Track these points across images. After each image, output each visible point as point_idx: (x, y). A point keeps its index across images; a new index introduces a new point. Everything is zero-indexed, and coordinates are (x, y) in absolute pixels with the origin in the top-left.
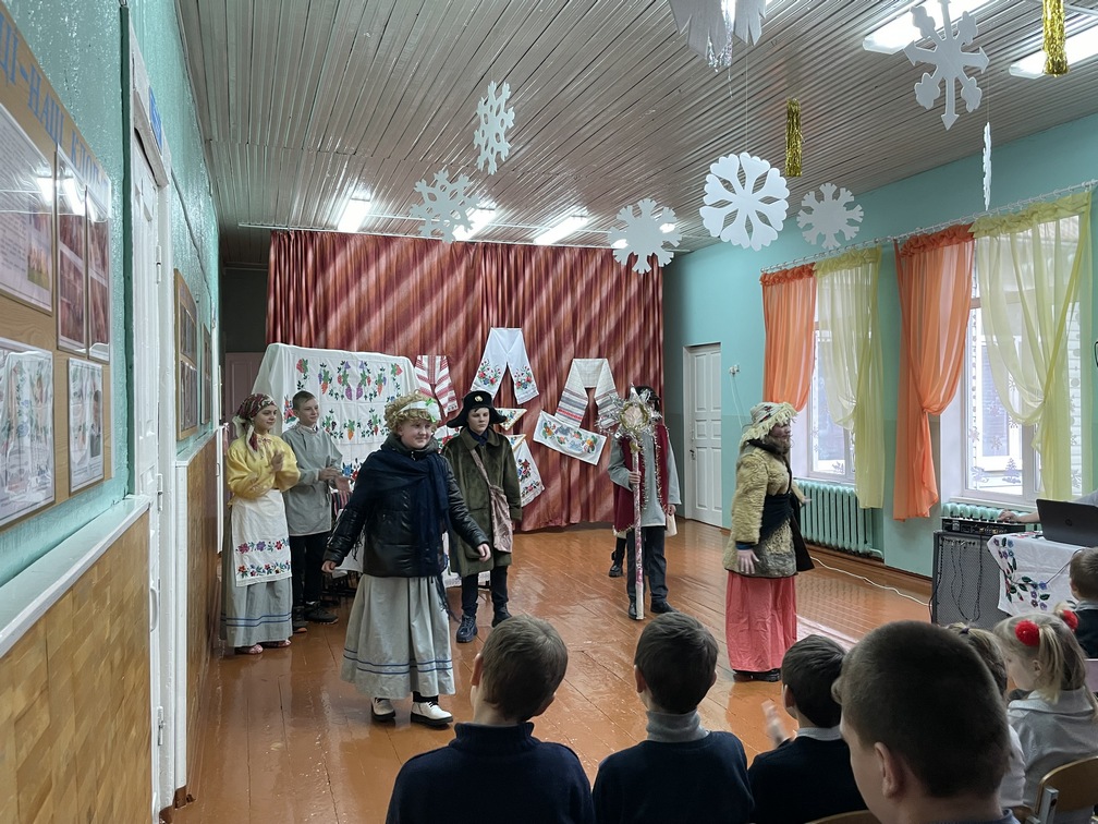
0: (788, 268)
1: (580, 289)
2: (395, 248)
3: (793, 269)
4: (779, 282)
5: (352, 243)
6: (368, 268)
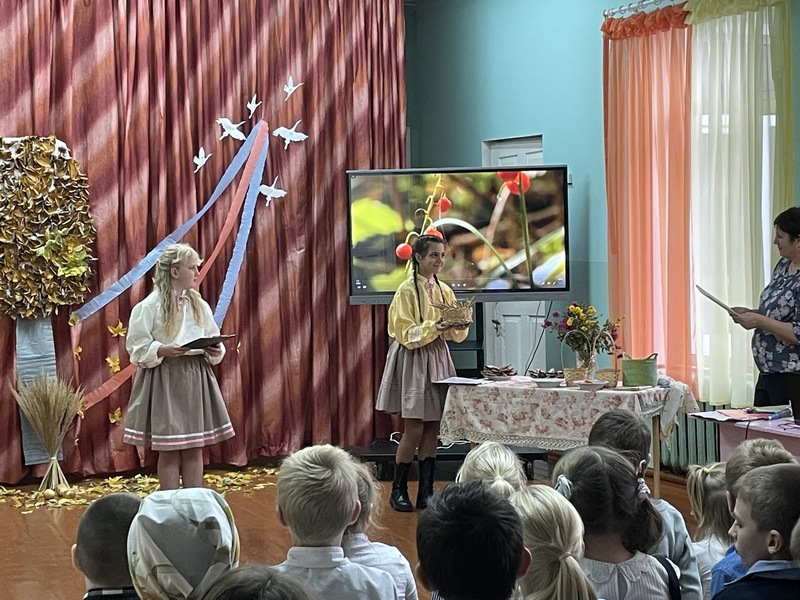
0: (647, 11)
1: (317, 43)
3: (655, 12)
4: (633, 34)
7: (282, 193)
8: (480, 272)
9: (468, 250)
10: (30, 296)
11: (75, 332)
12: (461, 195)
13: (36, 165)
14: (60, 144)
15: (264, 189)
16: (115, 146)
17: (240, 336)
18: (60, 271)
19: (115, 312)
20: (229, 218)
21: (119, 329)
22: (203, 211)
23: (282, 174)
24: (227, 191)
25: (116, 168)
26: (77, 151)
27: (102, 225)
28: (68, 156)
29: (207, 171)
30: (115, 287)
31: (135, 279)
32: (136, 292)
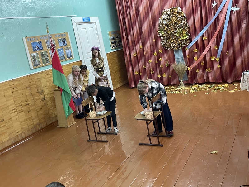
7: (238, 9)
10: (176, 45)
11: (187, 52)
13: (174, 14)
14: (179, 8)
15: (233, 9)
16: (191, 6)
17: (228, 49)
18: (182, 38)
19: (195, 46)
20: (222, 19)
21: (196, 50)
22: (214, 18)
23: (238, 3)
24: (221, 11)
25: (192, 11)
26: (184, 9)
27: (190, 26)
28: (181, 11)
29: (217, 7)
30: (194, 41)
31: (198, 38)
32: (199, 41)
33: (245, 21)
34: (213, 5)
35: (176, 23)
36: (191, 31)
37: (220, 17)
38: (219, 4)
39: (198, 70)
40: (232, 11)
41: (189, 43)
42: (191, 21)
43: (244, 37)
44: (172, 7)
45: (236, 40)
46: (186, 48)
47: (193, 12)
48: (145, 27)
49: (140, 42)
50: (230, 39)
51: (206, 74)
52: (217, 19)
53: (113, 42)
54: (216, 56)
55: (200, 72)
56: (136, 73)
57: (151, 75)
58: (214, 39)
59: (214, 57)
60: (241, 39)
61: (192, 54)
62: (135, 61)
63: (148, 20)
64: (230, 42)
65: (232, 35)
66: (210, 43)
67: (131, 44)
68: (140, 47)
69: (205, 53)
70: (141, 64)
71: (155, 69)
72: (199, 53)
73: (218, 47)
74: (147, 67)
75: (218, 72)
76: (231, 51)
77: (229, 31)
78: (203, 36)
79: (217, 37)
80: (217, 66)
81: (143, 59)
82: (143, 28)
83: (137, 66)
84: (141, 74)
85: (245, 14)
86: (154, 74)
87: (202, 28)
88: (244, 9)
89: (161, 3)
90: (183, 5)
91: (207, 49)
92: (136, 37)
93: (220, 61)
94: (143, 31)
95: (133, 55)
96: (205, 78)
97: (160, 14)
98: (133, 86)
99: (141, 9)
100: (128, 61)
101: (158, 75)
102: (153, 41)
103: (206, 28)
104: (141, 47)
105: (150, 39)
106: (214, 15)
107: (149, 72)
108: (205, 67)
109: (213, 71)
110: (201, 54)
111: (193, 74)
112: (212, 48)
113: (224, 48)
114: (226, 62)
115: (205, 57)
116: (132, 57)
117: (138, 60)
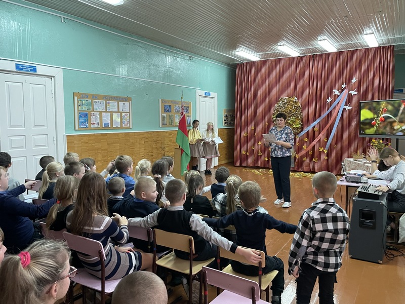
2: (282, 62)
5: (268, 63)
6: (272, 72)
7: (350, 108)
8: (394, 130)
9: (392, 123)
11: (297, 140)
12: (390, 107)
13: (290, 103)
14: (296, 98)
15: (345, 107)
16: (307, 98)
17: (336, 143)
18: (294, 126)
19: (306, 136)
20: (334, 114)
21: (306, 139)
22: (327, 112)
23: (351, 103)
24: (335, 108)
25: (307, 103)
26: (300, 100)
27: (304, 116)
28: (297, 101)
29: (331, 103)
30: (306, 130)
31: (310, 128)
32: (310, 131)
33: (355, 119)
34: (328, 100)
35: (291, 111)
36: (304, 121)
37: (333, 113)
38: (333, 101)
39: (305, 158)
40: (344, 109)
41: (301, 132)
42: (305, 112)
43: (353, 134)
44: (290, 96)
45: (346, 135)
46: (297, 136)
47: (309, 104)
48: (260, 110)
49: (253, 123)
50: (340, 133)
51: (312, 164)
52: (330, 114)
53: (225, 119)
54: (324, 148)
55: (307, 160)
56: (243, 153)
57: (258, 156)
58: (324, 132)
59: (323, 149)
60: (349, 135)
61: (302, 142)
62: (244, 140)
63: (264, 104)
64: (339, 138)
65: (342, 130)
66: (321, 134)
67: (243, 124)
68: (251, 128)
69: (314, 143)
70: (250, 144)
71: (263, 151)
72: (308, 143)
73: (328, 139)
74: (256, 148)
75: (325, 163)
76: (339, 146)
77: (340, 126)
78: (314, 127)
79: (328, 130)
80: (324, 157)
81: (253, 140)
82: (258, 111)
83: (246, 146)
84: (248, 154)
85: (356, 113)
86: (261, 156)
87: (314, 120)
88: (356, 109)
89: (279, 91)
90: (300, 96)
91: (317, 140)
92: (249, 118)
93: (327, 153)
94: (258, 114)
95: (243, 134)
96: (311, 167)
97: (277, 101)
98: (238, 164)
99: (259, 93)
100: (237, 140)
101: (265, 157)
102: (265, 124)
103: (318, 121)
104: (253, 128)
105: (263, 122)
106: (328, 109)
107: (256, 153)
108: (312, 156)
109: (320, 162)
110: (310, 143)
111: (300, 162)
112: (321, 140)
113: (333, 141)
114: (334, 154)
115: (314, 147)
116: (242, 136)
117: (247, 140)
